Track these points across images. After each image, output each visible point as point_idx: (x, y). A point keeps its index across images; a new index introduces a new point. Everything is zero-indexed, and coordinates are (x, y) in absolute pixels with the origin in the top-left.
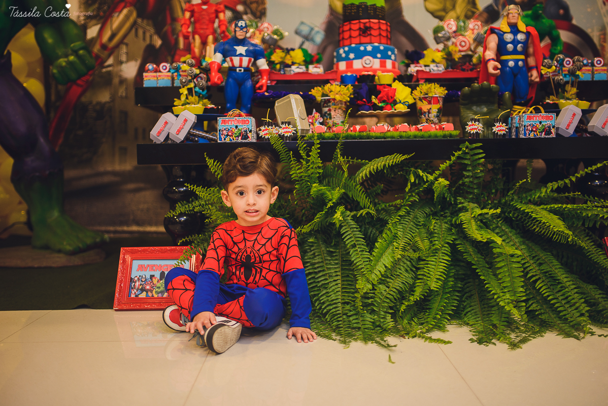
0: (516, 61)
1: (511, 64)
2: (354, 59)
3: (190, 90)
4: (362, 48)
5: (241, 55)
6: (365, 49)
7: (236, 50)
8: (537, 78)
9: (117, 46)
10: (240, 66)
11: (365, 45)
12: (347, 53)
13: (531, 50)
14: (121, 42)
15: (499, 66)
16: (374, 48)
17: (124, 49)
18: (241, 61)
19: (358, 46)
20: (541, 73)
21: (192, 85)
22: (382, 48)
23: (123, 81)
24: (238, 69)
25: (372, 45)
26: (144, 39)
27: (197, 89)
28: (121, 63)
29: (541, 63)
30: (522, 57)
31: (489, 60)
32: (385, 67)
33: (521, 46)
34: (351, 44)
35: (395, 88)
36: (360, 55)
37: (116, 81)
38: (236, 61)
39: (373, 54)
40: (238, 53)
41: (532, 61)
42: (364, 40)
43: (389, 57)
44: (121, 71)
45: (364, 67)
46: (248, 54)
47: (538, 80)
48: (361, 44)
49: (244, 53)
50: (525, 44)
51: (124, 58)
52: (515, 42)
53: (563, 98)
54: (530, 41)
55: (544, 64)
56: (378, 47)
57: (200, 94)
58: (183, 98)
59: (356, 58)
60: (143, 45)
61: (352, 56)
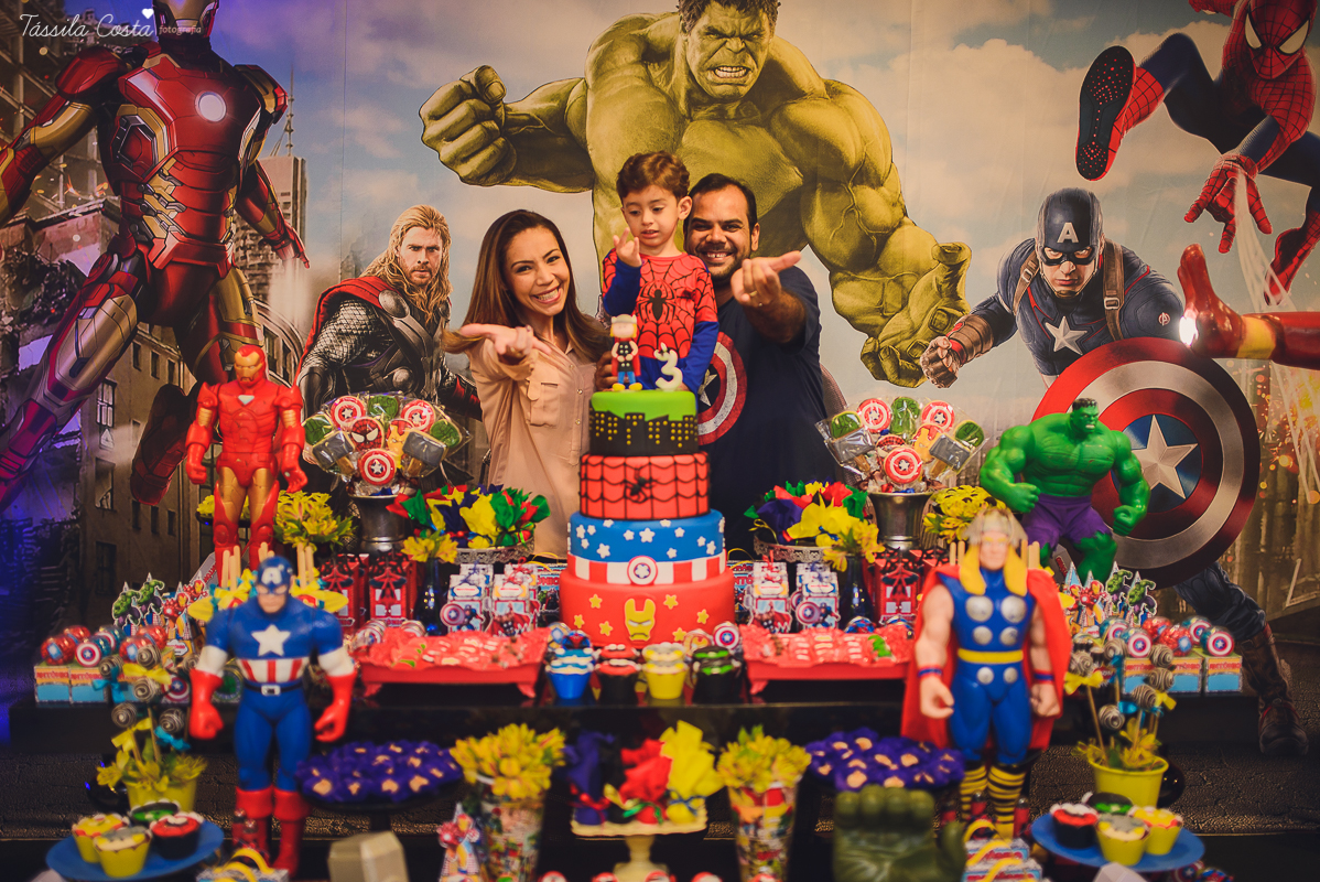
0: (998, 670)
1: (985, 675)
2: (608, 559)
3: (141, 738)
4: (629, 535)
5: (271, 656)
6: (637, 537)
7: (256, 645)
8: (1053, 706)
9: (91, 388)
10: (272, 680)
11: (637, 525)
12: (595, 541)
13: (1039, 634)
14: (100, 378)
15: (949, 700)
16: (659, 533)
17: (107, 396)
18: (272, 671)
19: (619, 525)
20: (1064, 691)
21: (147, 724)
22: (680, 533)
23: (104, 472)
24: (264, 690)
25: (654, 524)
26: (155, 374)
27: (161, 732)
28: (102, 428)
29: (1066, 667)
30: (1017, 656)
31: (927, 671)
32: (689, 579)
33: (1012, 634)
34: (604, 518)
35: (669, 756)
36: (624, 553)
37: (88, 471)
38: (259, 669)
39: (657, 552)
40: (263, 651)
41: (1041, 660)
42: (636, 510)
43: (702, 552)
44: (101, 447)
45: (633, 584)
46: (291, 649)
47: (1056, 710)
48: (627, 520)
49: (279, 651)
50: (1025, 627)
51: (106, 417)
52: (997, 622)
53: (1119, 765)
54: (1036, 613)
55: (1073, 667)
56: (671, 531)
57: (169, 745)
58: (122, 761)
59: (613, 558)
60: (152, 387)
61: (604, 550)
